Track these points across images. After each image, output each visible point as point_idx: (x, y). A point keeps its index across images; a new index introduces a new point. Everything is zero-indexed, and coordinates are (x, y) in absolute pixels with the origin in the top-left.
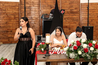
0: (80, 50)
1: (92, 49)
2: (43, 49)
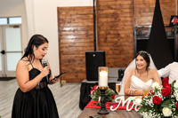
0: (167, 106)
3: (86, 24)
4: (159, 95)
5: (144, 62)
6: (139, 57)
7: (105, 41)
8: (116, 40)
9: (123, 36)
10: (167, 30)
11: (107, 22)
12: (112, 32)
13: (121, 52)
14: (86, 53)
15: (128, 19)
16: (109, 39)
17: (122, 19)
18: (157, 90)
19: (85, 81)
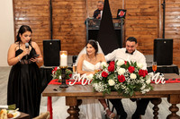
0: (112, 78)
1: (133, 76)
2: (60, 77)
3: (41, 14)
4: (106, 71)
5: (93, 49)
6: (89, 45)
7: (59, 31)
8: (69, 30)
9: (75, 26)
10: (114, 21)
11: (61, 13)
12: (65, 22)
13: (74, 41)
14: (44, 42)
15: (81, 11)
16: (63, 29)
17: (75, 10)
18: (104, 67)
19: (43, 66)
